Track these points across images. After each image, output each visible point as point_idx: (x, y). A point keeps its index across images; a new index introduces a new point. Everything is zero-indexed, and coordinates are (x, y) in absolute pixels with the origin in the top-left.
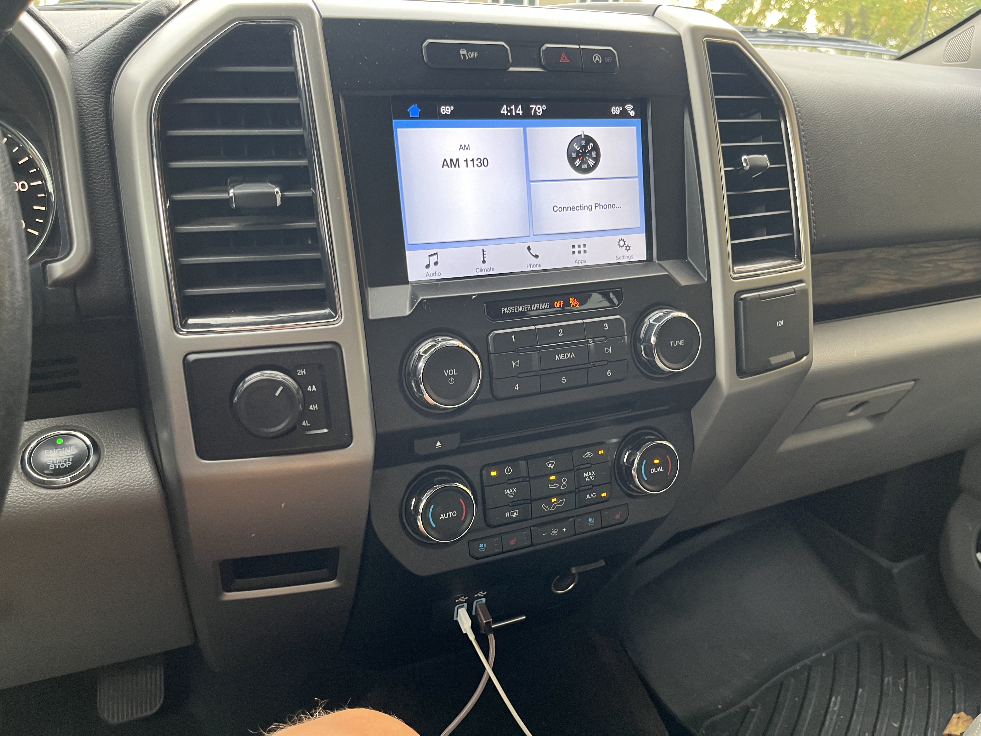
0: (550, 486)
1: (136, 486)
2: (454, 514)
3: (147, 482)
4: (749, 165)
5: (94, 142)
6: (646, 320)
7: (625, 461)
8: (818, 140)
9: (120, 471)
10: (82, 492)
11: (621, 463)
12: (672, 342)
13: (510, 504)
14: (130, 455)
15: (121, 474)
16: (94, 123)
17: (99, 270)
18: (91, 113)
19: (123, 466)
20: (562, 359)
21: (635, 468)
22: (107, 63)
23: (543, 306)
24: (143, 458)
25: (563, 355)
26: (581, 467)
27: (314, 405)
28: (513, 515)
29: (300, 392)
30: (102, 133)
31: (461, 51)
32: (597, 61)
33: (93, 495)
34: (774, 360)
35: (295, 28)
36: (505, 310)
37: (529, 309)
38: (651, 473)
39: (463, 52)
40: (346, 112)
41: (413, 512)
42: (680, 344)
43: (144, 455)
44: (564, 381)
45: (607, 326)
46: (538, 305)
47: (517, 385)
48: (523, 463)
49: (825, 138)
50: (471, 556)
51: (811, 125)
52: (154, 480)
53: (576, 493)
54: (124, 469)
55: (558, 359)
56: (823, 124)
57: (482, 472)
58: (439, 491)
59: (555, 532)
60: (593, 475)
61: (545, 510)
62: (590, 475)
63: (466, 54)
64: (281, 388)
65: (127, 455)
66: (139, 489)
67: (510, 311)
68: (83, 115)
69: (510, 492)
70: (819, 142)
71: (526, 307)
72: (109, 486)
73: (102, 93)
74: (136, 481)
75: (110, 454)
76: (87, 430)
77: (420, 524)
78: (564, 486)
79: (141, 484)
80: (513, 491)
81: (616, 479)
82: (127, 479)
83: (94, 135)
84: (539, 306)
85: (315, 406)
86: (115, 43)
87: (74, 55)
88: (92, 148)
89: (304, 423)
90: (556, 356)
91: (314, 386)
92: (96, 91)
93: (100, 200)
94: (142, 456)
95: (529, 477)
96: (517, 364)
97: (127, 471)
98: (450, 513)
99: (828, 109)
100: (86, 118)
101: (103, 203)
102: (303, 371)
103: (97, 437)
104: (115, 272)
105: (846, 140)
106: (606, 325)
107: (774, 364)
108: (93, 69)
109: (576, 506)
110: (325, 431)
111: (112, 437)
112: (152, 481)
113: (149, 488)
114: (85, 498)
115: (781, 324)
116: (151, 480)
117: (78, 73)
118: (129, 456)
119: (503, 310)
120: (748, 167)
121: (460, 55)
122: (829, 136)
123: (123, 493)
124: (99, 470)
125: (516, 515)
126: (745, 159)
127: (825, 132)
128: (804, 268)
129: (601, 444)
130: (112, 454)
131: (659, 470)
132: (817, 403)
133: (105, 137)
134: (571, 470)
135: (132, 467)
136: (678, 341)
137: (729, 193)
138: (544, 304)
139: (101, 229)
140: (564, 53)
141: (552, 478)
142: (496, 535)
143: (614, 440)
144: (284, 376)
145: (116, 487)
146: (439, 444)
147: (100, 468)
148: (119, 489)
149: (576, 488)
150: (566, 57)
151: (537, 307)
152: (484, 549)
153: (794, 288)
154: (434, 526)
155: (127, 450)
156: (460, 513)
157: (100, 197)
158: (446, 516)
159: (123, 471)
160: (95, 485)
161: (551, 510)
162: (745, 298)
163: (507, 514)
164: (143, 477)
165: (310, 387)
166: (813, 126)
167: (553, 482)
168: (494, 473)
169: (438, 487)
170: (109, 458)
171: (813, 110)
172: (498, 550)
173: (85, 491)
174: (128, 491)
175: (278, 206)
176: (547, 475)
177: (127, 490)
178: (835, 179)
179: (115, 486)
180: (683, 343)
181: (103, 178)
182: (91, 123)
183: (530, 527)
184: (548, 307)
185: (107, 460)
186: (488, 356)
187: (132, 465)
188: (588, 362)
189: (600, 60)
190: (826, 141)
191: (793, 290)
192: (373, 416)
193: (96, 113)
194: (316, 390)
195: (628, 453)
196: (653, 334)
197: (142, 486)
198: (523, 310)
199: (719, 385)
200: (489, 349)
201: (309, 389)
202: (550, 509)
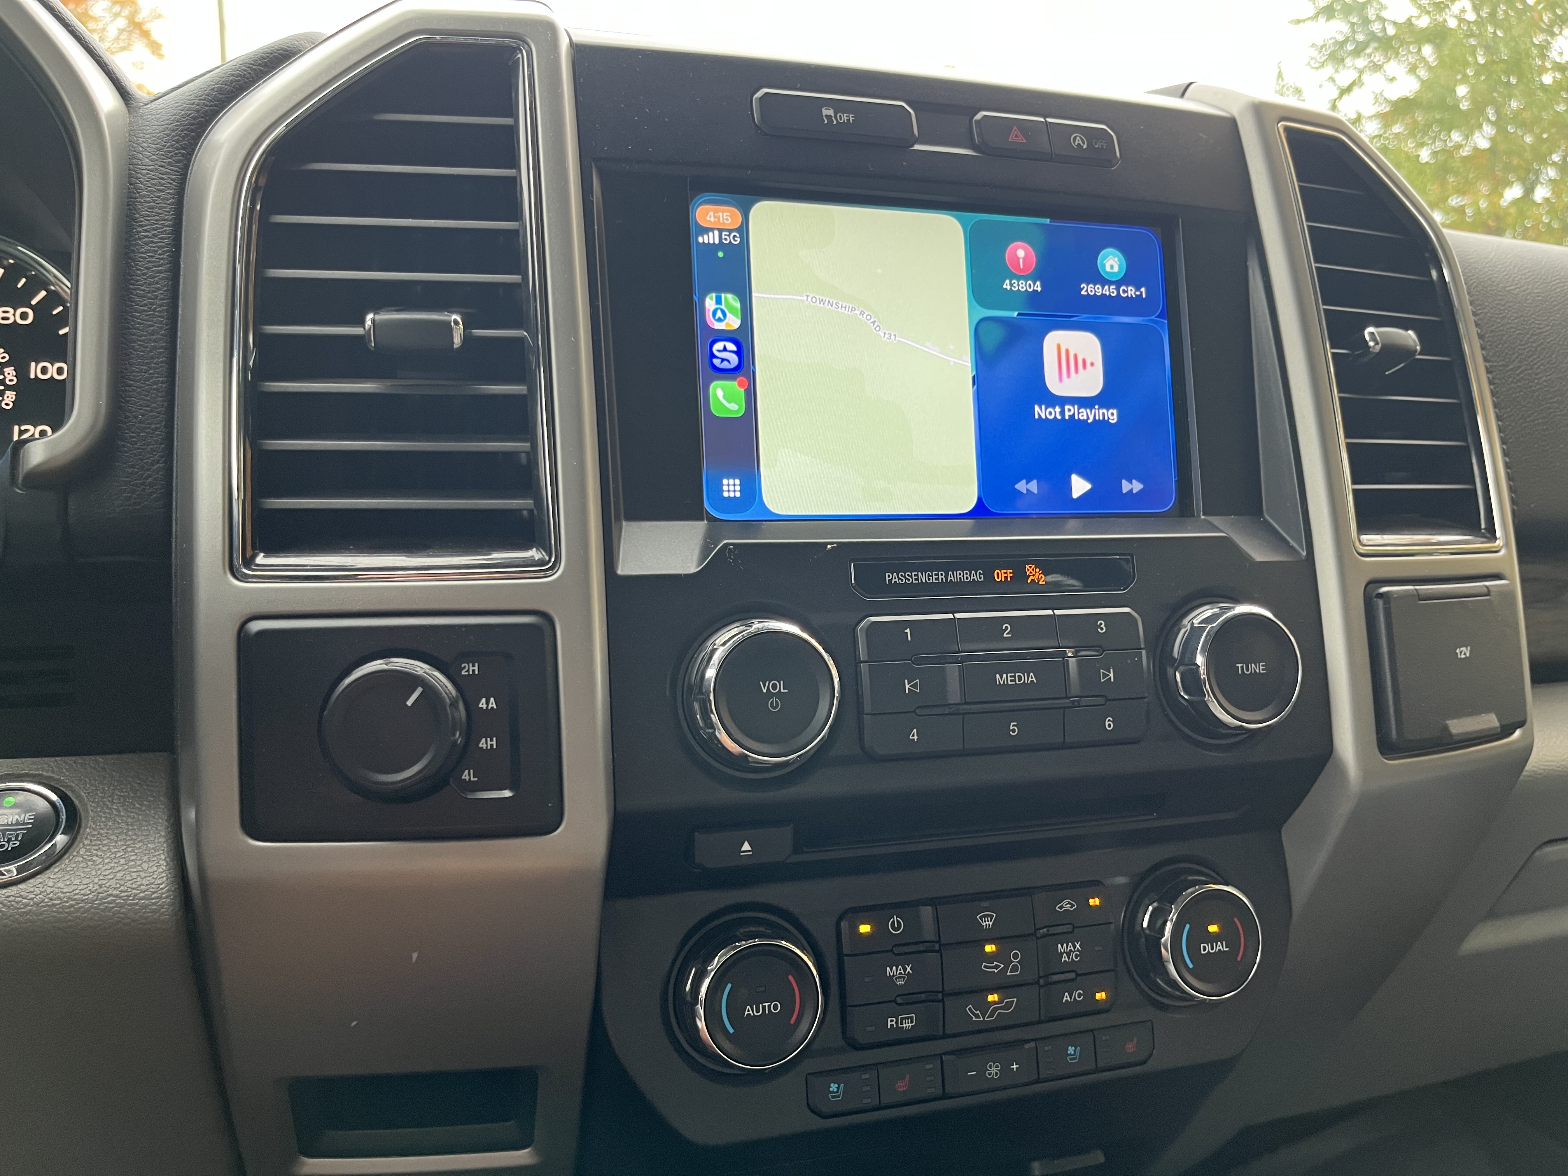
0: (985, 967)
1: (131, 898)
2: (775, 1007)
3: (154, 893)
4: (1380, 345)
5: (147, 244)
6: (1185, 621)
7: (1145, 925)
8: (1504, 333)
9: (106, 867)
10: (24, 901)
11: (1138, 928)
12: (1240, 665)
13: (899, 1000)
14: (134, 837)
15: (107, 873)
16: (152, 212)
17: (117, 464)
18: (149, 195)
19: (115, 858)
20: (1010, 683)
21: (1167, 940)
22: (194, 118)
23: (970, 576)
24: (157, 845)
25: (1011, 677)
26: (1053, 930)
27: (489, 739)
28: (904, 1025)
29: (461, 706)
30: (164, 229)
31: (823, 110)
32: (1079, 144)
33: (43, 909)
34: (1458, 726)
35: (521, 51)
36: (892, 578)
37: (942, 579)
38: (1203, 952)
39: (827, 112)
40: (602, 197)
41: (689, 998)
42: (1258, 671)
43: (162, 840)
44: (1014, 731)
45: (1103, 626)
46: (960, 574)
47: (915, 730)
48: (927, 912)
49: (1517, 332)
50: (813, 1111)
51: (1488, 306)
52: (168, 891)
53: (1040, 987)
54: (115, 863)
55: (1002, 683)
56: (1509, 307)
57: (840, 922)
58: (744, 952)
59: (994, 1070)
60: (1078, 950)
61: (974, 1019)
62: (1071, 950)
63: (833, 116)
64: (419, 690)
65: (128, 838)
66: (136, 904)
67: (902, 580)
68: (136, 198)
69: (898, 972)
70: (1506, 336)
71: (935, 575)
72: (77, 894)
73: (177, 166)
74: (134, 889)
75: (96, 833)
76: (67, 787)
77: (701, 1024)
78: (1015, 969)
79: (142, 895)
80: (905, 972)
81: (1126, 964)
82: (116, 884)
83: (149, 232)
84: (961, 576)
85: (492, 740)
86: (213, 89)
87: (140, 108)
88: (142, 253)
89: (465, 776)
90: (998, 676)
91: (492, 699)
92: (165, 161)
93: (140, 341)
94: (156, 841)
95: (939, 942)
96: (915, 686)
97: (120, 868)
98: (766, 1004)
99: (1517, 284)
100: (140, 202)
101: (147, 347)
102: (473, 666)
103: (81, 800)
104: (148, 470)
105: (1557, 337)
106: (1101, 624)
107: (1458, 735)
108: (167, 126)
109: (1040, 1016)
110: (507, 794)
111: (109, 801)
112: (164, 891)
113: (154, 904)
114: (27, 913)
115: (1465, 654)
116: (162, 889)
117: (140, 132)
118: (132, 839)
119: (889, 576)
120: (1378, 347)
121: (823, 116)
122: (1525, 328)
123: (103, 910)
124: (67, 861)
125: (910, 1025)
126: (1372, 334)
127: (1516, 321)
128: (1503, 552)
129: (1094, 886)
130: (99, 833)
131: (1218, 948)
132: (1540, 847)
133: (169, 237)
134: (1029, 935)
135: (132, 860)
136: (1253, 665)
137: (1342, 395)
138: (973, 572)
139: (134, 390)
140: (1016, 127)
141: (989, 948)
142: (864, 1067)
143: (1121, 880)
144: (430, 669)
145: (91, 896)
146: (746, 847)
147: (71, 857)
148: (97, 902)
149: (1041, 974)
150: (1019, 134)
151: (958, 576)
152: (839, 1096)
153: (1487, 587)
154: (731, 1031)
155: (131, 828)
156: (788, 1008)
157: (141, 336)
158: (758, 1011)
159: (113, 868)
160: (52, 889)
161: (986, 1019)
162: (1388, 592)
163: (892, 1021)
164: (148, 883)
165: (484, 700)
166: (1492, 309)
167: (991, 957)
168: (865, 929)
169: (744, 944)
170: (91, 841)
171: (1489, 282)
172: (869, 1101)
173: (32, 899)
174: (113, 907)
175: (457, 349)
176: (979, 941)
177: (111, 905)
178: (1543, 403)
179: (90, 894)
180: (1263, 670)
181: (152, 304)
182: (147, 211)
183: (941, 1055)
184: (980, 578)
185: (88, 845)
186: (856, 667)
187: (132, 858)
188: (1064, 695)
189: (1084, 144)
190: (1520, 336)
191: (1485, 590)
192: (611, 771)
193: (159, 197)
194: (495, 707)
195: (1151, 908)
196: (1199, 648)
197: (142, 899)
198: (929, 580)
199: (1341, 770)
200: (857, 652)
201: (483, 704)
202: (984, 1018)
